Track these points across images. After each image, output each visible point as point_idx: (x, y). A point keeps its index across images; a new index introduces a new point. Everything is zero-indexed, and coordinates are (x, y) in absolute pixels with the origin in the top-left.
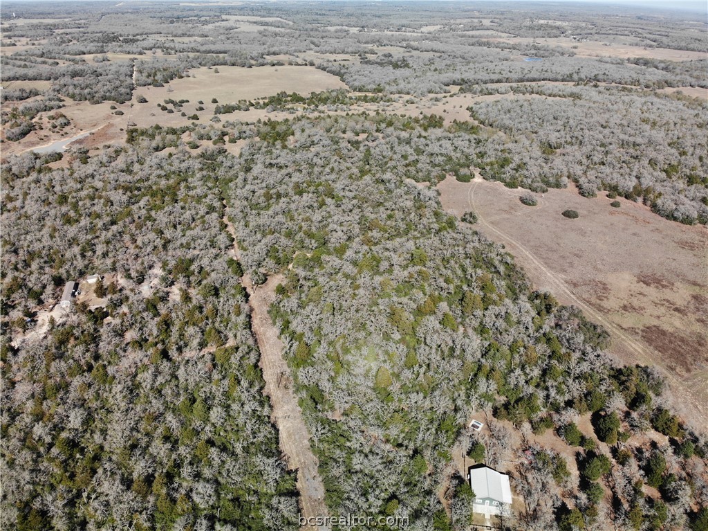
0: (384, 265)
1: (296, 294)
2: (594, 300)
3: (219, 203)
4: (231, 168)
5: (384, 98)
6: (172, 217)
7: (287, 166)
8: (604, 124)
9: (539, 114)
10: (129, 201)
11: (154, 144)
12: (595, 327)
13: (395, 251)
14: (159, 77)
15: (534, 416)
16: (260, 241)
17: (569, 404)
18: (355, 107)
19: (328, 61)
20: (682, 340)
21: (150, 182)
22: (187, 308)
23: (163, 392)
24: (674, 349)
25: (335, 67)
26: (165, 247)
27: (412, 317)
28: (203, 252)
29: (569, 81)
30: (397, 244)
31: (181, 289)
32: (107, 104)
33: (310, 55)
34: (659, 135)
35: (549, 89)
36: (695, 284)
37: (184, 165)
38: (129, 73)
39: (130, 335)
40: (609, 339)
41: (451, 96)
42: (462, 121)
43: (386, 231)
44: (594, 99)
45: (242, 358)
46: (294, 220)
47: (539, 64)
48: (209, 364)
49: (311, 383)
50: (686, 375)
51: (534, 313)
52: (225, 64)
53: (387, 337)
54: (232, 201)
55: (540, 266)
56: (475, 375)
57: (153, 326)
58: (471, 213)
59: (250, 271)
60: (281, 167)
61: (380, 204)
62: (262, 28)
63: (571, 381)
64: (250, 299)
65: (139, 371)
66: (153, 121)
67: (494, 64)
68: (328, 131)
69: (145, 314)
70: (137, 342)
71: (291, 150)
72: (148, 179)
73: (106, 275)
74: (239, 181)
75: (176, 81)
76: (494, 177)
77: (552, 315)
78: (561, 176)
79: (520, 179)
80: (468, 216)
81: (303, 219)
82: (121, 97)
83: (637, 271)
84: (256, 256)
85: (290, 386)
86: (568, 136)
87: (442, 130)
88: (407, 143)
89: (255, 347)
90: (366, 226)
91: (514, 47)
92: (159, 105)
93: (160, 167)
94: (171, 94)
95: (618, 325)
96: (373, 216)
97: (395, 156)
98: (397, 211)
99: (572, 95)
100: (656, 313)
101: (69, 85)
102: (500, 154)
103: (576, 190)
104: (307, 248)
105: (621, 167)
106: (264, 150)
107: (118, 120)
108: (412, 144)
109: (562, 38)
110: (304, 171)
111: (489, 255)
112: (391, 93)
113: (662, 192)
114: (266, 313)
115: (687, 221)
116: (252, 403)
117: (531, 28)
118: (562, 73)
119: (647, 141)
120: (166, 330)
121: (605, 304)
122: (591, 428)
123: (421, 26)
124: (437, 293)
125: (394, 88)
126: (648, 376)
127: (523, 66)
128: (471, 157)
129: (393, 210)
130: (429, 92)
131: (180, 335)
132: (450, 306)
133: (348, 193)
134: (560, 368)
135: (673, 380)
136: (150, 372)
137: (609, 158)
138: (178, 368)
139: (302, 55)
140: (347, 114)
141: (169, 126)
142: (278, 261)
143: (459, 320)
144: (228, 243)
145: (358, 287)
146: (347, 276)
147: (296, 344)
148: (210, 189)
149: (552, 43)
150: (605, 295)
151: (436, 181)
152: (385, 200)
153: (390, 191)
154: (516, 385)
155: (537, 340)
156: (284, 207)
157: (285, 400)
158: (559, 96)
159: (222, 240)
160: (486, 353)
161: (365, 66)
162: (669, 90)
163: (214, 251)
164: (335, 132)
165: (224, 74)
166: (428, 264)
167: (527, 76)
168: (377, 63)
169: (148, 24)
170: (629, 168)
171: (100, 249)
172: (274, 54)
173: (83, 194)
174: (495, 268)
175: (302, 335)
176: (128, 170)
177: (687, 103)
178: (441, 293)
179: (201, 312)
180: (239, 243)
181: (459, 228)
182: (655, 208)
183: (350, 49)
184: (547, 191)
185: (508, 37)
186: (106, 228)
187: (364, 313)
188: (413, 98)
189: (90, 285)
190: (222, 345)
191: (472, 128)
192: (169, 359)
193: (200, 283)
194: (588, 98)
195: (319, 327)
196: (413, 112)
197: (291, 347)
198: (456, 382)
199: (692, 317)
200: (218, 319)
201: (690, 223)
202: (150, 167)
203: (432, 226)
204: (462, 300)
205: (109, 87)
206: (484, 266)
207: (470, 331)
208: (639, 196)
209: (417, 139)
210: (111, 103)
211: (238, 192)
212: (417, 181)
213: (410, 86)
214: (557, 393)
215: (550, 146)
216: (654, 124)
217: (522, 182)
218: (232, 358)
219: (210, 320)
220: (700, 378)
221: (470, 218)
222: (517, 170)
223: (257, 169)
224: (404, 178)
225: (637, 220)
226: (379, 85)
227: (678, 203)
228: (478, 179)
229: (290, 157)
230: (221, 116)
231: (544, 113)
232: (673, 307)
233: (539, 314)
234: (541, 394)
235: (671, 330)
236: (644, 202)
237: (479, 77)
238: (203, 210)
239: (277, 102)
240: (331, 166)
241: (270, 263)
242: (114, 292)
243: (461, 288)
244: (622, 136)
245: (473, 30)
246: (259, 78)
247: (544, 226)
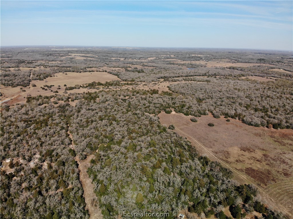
0: (138, 148)
1: (100, 163)
2: (224, 158)
3: (66, 126)
4: (71, 111)
5: (135, 84)
6: (45, 132)
7: (96, 110)
8: (220, 91)
9: (195, 88)
10: (26, 126)
11: (38, 103)
12: (226, 170)
13: (142, 142)
14: (42, 76)
15: (206, 210)
16: (83, 141)
17: (220, 203)
18: (124, 87)
19: (112, 70)
20: (261, 172)
21: (36, 118)
22: (50, 172)
23: (39, 210)
24: (259, 177)
25: (115, 72)
26: (41, 145)
27: (151, 170)
28: (58, 146)
29: (205, 76)
30: (143, 139)
31: (48, 163)
32: (19, 88)
33: (105, 68)
34: (241, 94)
35: (198, 79)
36: (263, 150)
37: (51, 111)
38: (29, 75)
39: (24, 185)
40: (232, 174)
41: (161, 82)
42: (165, 91)
43: (138, 134)
44: (215, 82)
45: (75, 193)
46: (99, 131)
47: (193, 70)
48: (60, 196)
49: (107, 203)
50: (265, 187)
51: (201, 165)
52: (70, 71)
53: (141, 179)
54: (72, 125)
55: (201, 146)
56: (179, 194)
57: (35, 180)
58: (172, 125)
59: (79, 154)
60: (93, 110)
61: (136, 123)
62: (85, 58)
63: (219, 193)
64: (79, 166)
65: (28, 201)
66: (38, 94)
67: (176, 71)
68: (113, 96)
69: (31, 175)
70: (27, 188)
71: (97, 103)
72: (35, 117)
73: (14, 158)
74: (75, 116)
75: (49, 78)
76: (180, 112)
77: (209, 166)
78: (206, 110)
79: (190, 112)
80: (171, 127)
81: (103, 130)
82: (25, 84)
83: (240, 146)
84: (82, 147)
85: (98, 205)
86: (207, 96)
87: (158, 94)
88: (145, 100)
89: (81, 188)
90: (130, 132)
91: (183, 65)
92: (41, 87)
93: (41, 112)
94: (47, 83)
95: (235, 168)
96: (133, 128)
97: (140, 104)
98: (142, 126)
99: (208, 81)
100: (250, 162)
101: (3, 80)
102: (181, 103)
103: (212, 116)
104: (105, 142)
105: (228, 106)
106: (86, 103)
107: (23, 94)
108: (147, 100)
109: (201, 61)
110: (103, 111)
111: (181, 142)
112: (138, 82)
113: (245, 115)
114: (86, 172)
115: (256, 125)
116: (80, 213)
117: (189, 58)
118: (202, 73)
119: (237, 96)
120: (41, 182)
121: (229, 160)
122: (230, 213)
123: (148, 58)
124: (161, 159)
125: (139, 80)
126: (250, 189)
127: (187, 71)
128: (170, 104)
129: (141, 125)
130: (152, 81)
131: (47, 184)
132: (167, 164)
133: (122, 119)
134: (214, 188)
135: (260, 189)
136: (33, 201)
137: (223, 103)
138: (46, 199)
139: (102, 68)
140: (121, 90)
141: (45, 95)
142: (92, 149)
143: (171, 170)
144: (69, 142)
145: (127, 158)
146: (122, 153)
147: (100, 185)
148: (62, 120)
149: (197, 63)
150: (229, 156)
151: (157, 113)
152: (138, 121)
153: (139, 118)
154: (197, 197)
155: (204, 177)
156: (94, 126)
157: (95, 211)
158: (202, 81)
159: (67, 141)
160: (183, 183)
161: (127, 72)
162: (243, 78)
163: (63, 146)
164: (116, 96)
165: (69, 75)
166: (157, 146)
167: (189, 75)
168: (132, 71)
169: (38, 57)
170: (232, 106)
171: (12, 147)
172: (90, 68)
173: (6, 124)
174: (184, 147)
175: (103, 181)
176: (26, 114)
177: (251, 82)
178: (163, 159)
179: (57, 173)
180: (74, 142)
181: (168, 131)
182: (243, 121)
183: (121, 66)
184: (201, 116)
185: (181, 61)
186: (15, 138)
187: (130, 169)
188: (146, 83)
189: (7, 163)
190: (66, 188)
191: (170, 94)
192: (42, 195)
193: (56, 160)
194: (213, 81)
195: (110, 177)
196: (146, 88)
197: (97, 187)
198: (172, 197)
199: (264, 163)
200: (64, 176)
201: (258, 126)
202: (36, 112)
203: (157, 131)
204: (172, 161)
205: (20, 80)
206: (179, 147)
207: (176, 174)
208: (237, 117)
209: (149, 98)
210: (20, 87)
211: (74, 121)
212: (150, 114)
213: (145, 79)
214: (214, 199)
215: (200, 99)
216: (239, 90)
217: (191, 113)
218: (71, 193)
219: (61, 177)
220: (271, 188)
221: (172, 127)
222: (188, 109)
223: (83, 111)
224: (144, 112)
225: (237, 126)
226: (133, 79)
227: (252, 119)
228: (173, 113)
229: (97, 106)
230: (68, 91)
231: (196, 88)
232: (256, 160)
233: (203, 165)
234: (208, 200)
235: (256, 169)
236: (239, 119)
237: (171, 75)
238: (59, 128)
239: (92, 85)
240: (115, 109)
241: (88, 150)
242: (18, 166)
243: (171, 156)
244: (227, 95)
245: (167, 59)
246: (84, 76)
247: (201, 130)
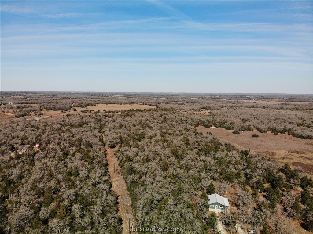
14: (83, 105)
38: (71, 103)
41: (202, 110)
44: (263, 111)
51: (239, 155)
52: (111, 103)
58: (210, 133)
62: (127, 98)
64: (107, 151)
75: (90, 106)
76: (220, 126)
77: (248, 156)
78: (250, 125)
79: (232, 126)
82: (66, 109)
83: (288, 150)
84: (112, 138)
85: (120, 173)
91: (229, 102)
92: (81, 111)
94: (87, 109)
95: (281, 162)
99: (254, 110)
100: (298, 159)
101: (45, 105)
103: (258, 131)
106: (122, 118)
107: (63, 114)
108: (184, 117)
109: (249, 100)
112: (177, 110)
113: (296, 130)
114: (113, 154)
115: (309, 138)
117: (236, 98)
118: (249, 106)
121: (274, 157)
125: (178, 108)
128: (210, 121)
130: (193, 110)
131: (72, 156)
139: (142, 103)
149: (245, 101)
150: (274, 155)
151: (194, 126)
157: (117, 176)
165: (110, 106)
169: (82, 96)
182: (294, 135)
184: (245, 131)
185: (226, 100)
201: (311, 139)
205: (62, 106)
208: (286, 132)
210: (61, 110)
214: (251, 172)
219: (87, 153)
225: (286, 138)
228: (213, 127)
232: (306, 158)
234: (243, 172)
235: (306, 163)
236: (289, 134)
237: (214, 106)
239: (130, 110)
241: (118, 140)
245: (212, 98)
246: (124, 107)
247: (243, 139)
